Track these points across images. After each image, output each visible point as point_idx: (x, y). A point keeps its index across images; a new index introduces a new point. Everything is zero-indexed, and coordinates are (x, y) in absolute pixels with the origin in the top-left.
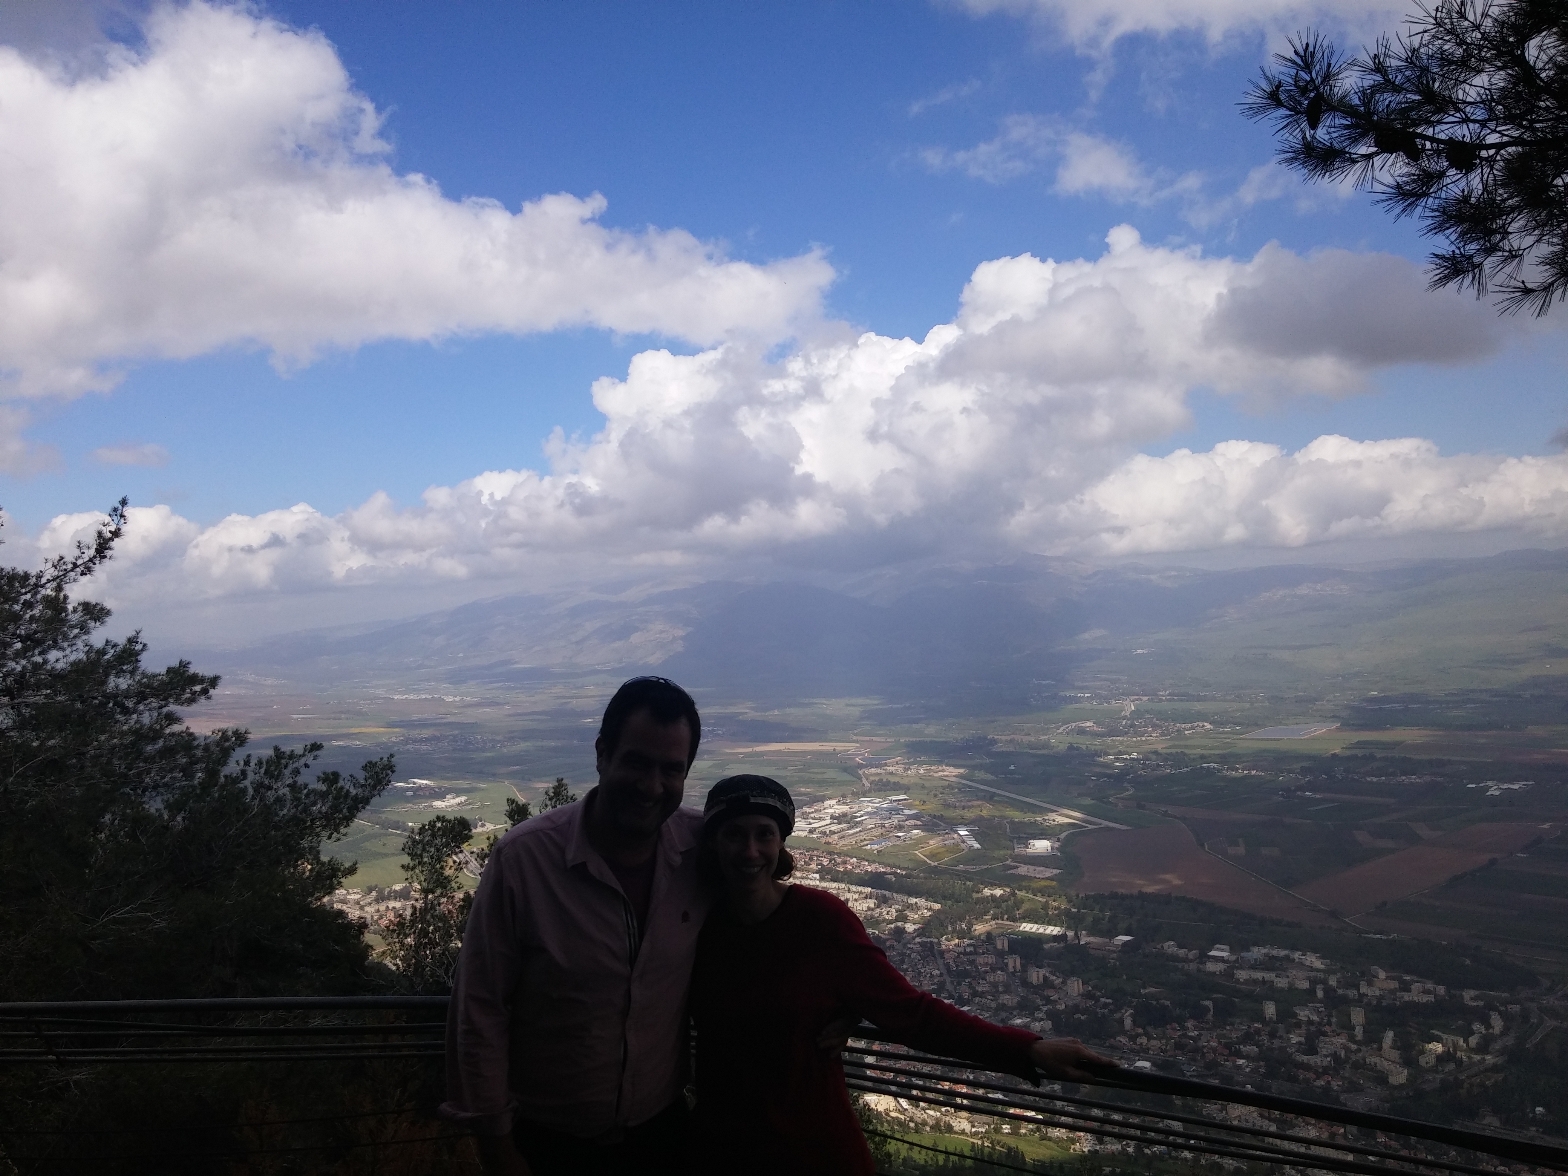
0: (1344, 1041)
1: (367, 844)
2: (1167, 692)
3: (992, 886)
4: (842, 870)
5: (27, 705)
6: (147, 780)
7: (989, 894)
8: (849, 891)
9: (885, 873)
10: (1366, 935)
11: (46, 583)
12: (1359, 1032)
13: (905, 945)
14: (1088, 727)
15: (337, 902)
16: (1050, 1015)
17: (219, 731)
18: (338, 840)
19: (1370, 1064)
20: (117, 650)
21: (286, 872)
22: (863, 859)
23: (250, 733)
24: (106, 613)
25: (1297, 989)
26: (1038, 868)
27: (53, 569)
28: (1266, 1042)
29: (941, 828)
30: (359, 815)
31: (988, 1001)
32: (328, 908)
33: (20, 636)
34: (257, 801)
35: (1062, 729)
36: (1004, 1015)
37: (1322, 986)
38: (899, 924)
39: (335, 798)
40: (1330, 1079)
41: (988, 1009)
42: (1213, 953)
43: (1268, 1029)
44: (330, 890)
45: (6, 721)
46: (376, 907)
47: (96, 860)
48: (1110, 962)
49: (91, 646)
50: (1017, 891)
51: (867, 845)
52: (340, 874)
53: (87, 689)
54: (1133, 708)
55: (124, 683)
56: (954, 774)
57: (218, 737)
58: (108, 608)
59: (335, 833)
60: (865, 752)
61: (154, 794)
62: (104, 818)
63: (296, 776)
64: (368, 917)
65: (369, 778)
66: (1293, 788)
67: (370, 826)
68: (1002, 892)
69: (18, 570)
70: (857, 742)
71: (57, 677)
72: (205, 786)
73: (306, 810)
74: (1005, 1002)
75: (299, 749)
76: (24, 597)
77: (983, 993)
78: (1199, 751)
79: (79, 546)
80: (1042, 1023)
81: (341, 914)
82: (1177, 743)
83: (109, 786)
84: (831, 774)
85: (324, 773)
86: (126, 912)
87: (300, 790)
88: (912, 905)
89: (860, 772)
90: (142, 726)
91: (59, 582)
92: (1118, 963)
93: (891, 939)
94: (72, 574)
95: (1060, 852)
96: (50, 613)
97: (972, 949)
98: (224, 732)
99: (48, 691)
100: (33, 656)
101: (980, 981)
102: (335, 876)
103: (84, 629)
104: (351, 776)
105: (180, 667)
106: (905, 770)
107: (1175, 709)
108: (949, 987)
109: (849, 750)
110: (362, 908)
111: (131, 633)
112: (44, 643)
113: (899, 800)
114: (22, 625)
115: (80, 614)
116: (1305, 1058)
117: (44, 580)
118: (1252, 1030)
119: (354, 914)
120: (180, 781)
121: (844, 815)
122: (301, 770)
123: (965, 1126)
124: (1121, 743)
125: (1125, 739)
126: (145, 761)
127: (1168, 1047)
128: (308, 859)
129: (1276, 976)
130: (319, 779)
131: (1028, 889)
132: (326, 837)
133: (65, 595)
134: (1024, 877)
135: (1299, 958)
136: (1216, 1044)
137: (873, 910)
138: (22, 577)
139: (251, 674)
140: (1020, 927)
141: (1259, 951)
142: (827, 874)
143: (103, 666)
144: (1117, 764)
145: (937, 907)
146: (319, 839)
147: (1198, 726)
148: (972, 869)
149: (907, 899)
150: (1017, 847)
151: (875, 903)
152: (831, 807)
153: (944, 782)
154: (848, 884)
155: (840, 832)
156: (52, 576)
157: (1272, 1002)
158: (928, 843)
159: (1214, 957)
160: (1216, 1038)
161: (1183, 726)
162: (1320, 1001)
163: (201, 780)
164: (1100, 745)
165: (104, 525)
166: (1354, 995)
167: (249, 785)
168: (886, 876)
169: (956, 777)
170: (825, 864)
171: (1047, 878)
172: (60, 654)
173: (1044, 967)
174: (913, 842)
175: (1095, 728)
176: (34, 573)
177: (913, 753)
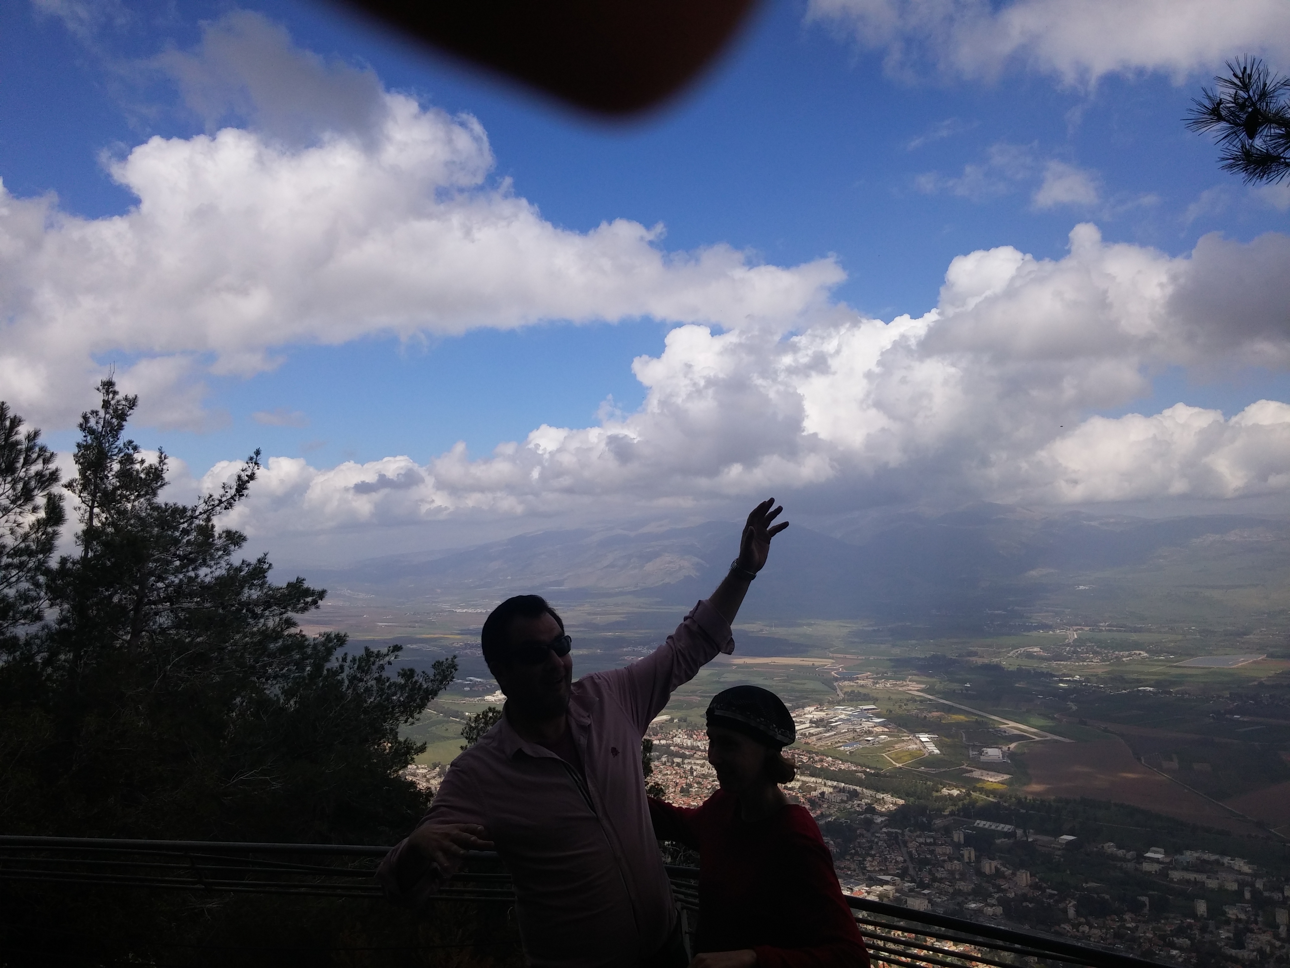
0: (1269, 938)
1: (434, 728)
2: (1106, 624)
3: (950, 785)
4: (819, 767)
6: (269, 671)
7: (947, 794)
8: (825, 785)
9: (856, 771)
11: (199, 515)
12: (1283, 931)
13: (873, 834)
14: (1035, 652)
15: (409, 774)
16: (1002, 902)
17: (324, 634)
18: (413, 723)
20: (250, 568)
21: (371, 749)
22: (837, 758)
23: (348, 637)
24: (243, 539)
25: (1227, 890)
26: (990, 773)
27: (205, 504)
28: (1197, 936)
29: (905, 734)
30: (429, 704)
31: (946, 886)
32: (403, 779)
33: (179, 556)
34: (350, 691)
35: (1012, 653)
36: (960, 899)
37: (1249, 888)
38: (868, 816)
39: (411, 690)
41: (946, 893)
42: (1149, 855)
43: (1199, 924)
44: (405, 765)
45: (167, 622)
47: (229, 734)
48: (1055, 858)
49: (231, 565)
50: (972, 793)
51: (841, 746)
52: (413, 751)
53: (226, 598)
54: (1076, 637)
55: (255, 594)
56: (916, 689)
57: (324, 639)
58: (244, 535)
59: (411, 718)
60: (840, 667)
61: (274, 682)
62: (235, 700)
63: (381, 671)
64: (433, 789)
65: (437, 674)
66: (1223, 712)
67: (437, 714)
68: (958, 792)
69: (178, 505)
70: (832, 658)
71: (205, 588)
72: (313, 677)
73: (388, 699)
74: (962, 889)
75: (384, 650)
76: (182, 526)
77: (941, 879)
78: (1135, 676)
79: (223, 487)
80: (994, 908)
81: (413, 784)
82: (1116, 668)
83: (241, 675)
84: (811, 685)
86: (251, 776)
87: (384, 684)
88: (879, 799)
89: (835, 684)
90: (267, 628)
91: (209, 514)
92: (1062, 860)
93: (861, 828)
94: (218, 508)
95: (1011, 761)
96: (201, 538)
97: (932, 840)
98: (328, 635)
99: (199, 599)
100: (188, 571)
101: (939, 869)
102: (408, 753)
103: (227, 552)
104: (423, 672)
105: (296, 583)
107: (1114, 639)
108: (911, 872)
109: (826, 665)
110: (428, 781)
111: (260, 555)
112: (196, 562)
113: (869, 709)
114: (180, 547)
115: (223, 539)
116: (1233, 952)
117: (197, 513)
118: (1185, 925)
119: (422, 785)
120: (294, 673)
121: (822, 720)
122: (385, 667)
124: (1065, 666)
125: (1069, 663)
126: (269, 656)
127: (1108, 936)
128: (388, 739)
129: (1207, 878)
130: (399, 674)
131: (981, 790)
132: (404, 721)
133: (212, 525)
134: (979, 780)
135: (1228, 863)
136: (1152, 936)
137: (846, 802)
138: (181, 511)
139: (347, 590)
140: (974, 823)
141: (1191, 855)
142: (807, 770)
143: (239, 580)
144: (1061, 685)
145: (901, 802)
146: (398, 722)
147: (1135, 654)
148: (932, 771)
149: (875, 794)
150: (972, 753)
151: (847, 797)
152: (810, 713)
153: (908, 695)
154: (824, 779)
155: (818, 734)
156: (203, 510)
157: (1203, 901)
158: (894, 747)
159: (1149, 858)
160: (1151, 930)
161: (1121, 653)
162: (1247, 902)
163: (309, 672)
164: (1046, 668)
165: (243, 470)
166: (1279, 898)
167: (345, 677)
168: (857, 774)
169: (918, 691)
170: (805, 761)
171: (999, 782)
172: (208, 570)
173: (996, 859)
174: (880, 745)
175: (1042, 653)
176: (190, 507)
177: (880, 669)
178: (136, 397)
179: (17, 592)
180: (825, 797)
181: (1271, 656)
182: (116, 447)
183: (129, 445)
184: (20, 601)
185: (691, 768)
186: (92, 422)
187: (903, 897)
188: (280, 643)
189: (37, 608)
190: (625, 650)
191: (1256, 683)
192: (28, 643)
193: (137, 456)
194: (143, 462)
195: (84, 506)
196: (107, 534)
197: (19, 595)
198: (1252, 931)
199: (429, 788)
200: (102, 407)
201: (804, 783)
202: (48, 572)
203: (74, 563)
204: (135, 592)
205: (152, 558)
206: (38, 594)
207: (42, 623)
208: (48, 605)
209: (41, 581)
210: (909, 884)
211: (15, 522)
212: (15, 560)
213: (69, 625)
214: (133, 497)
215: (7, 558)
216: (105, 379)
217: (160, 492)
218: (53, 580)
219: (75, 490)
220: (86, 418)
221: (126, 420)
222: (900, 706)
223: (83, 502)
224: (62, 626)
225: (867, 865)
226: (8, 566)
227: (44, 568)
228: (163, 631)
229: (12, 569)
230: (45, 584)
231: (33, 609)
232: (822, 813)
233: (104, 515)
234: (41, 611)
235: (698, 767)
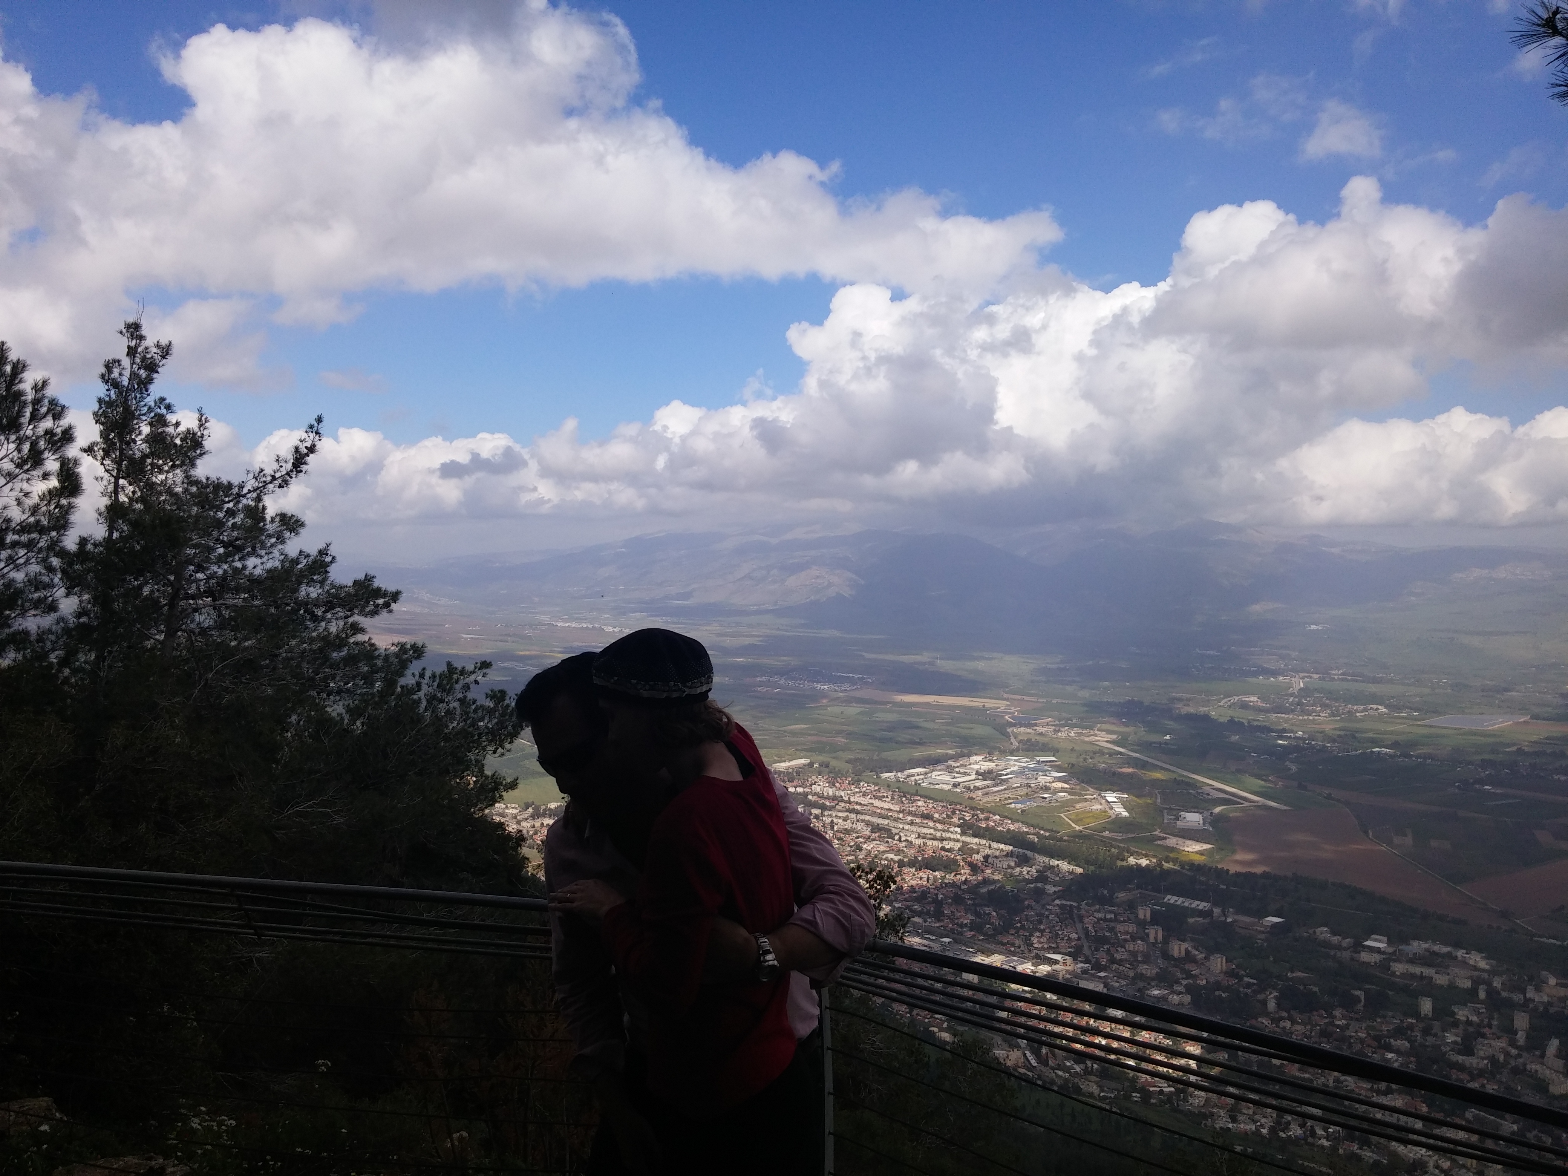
0: (1503, 1045)
2: (1341, 671)
3: (1138, 854)
4: (984, 826)
5: (227, 607)
6: (332, 685)
7: (1134, 863)
9: (1028, 833)
10: (1539, 939)
11: (247, 493)
12: (1521, 1037)
13: (1043, 906)
14: (1251, 702)
15: (497, 814)
16: (1189, 990)
17: (398, 644)
18: (503, 755)
19: (1530, 1072)
20: (309, 560)
21: (453, 783)
22: (1006, 817)
23: (427, 648)
24: (300, 525)
25: (1457, 987)
26: (1188, 841)
27: (254, 480)
28: (1418, 1038)
29: (1088, 792)
30: (522, 733)
31: (1126, 969)
32: (489, 819)
33: (223, 542)
34: (429, 713)
35: (1223, 701)
36: (1141, 984)
37: (1485, 987)
38: (1039, 885)
39: (502, 715)
40: (1485, 1082)
41: (1126, 977)
42: (1369, 943)
43: (1421, 1025)
44: (492, 802)
45: (208, 621)
46: (532, 823)
47: (282, 757)
48: (1257, 942)
49: (286, 555)
50: (1163, 863)
51: (1011, 803)
52: (502, 788)
53: (281, 595)
54: (1302, 685)
55: (314, 592)
56: (1106, 739)
57: (397, 649)
58: (303, 520)
59: (500, 749)
60: (1016, 711)
61: (338, 698)
62: (290, 718)
63: (466, 692)
64: (524, 832)
66: (1471, 781)
68: (1148, 862)
69: (222, 479)
70: (1007, 699)
71: (255, 581)
72: (384, 694)
73: (474, 724)
74: (1144, 972)
75: (470, 667)
76: (227, 506)
77: (1121, 960)
78: (1371, 735)
79: (277, 460)
80: (1180, 996)
81: (501, 825)
82: (1346, 725)
83: (297, 688)
84: (981, 730)
85: (492, 691)
86: (308, 807)
87: (469, 707)
88: (1054, 866)
89: (1009, 730)
90: (329, 634)
91: (259, 493)
92: (1265, 944)
93: (1030, 899)
94: (271, 486)
95: (1213, 827)
96: (250, 521)
97: (1112, 916)
98: (403, 645)
99: (246, 595)
100: (233, 561)
101: (1119, 949)
103: (281, 540)
105: (365, 580)
106: (1055, 731)
107: (1348, 690)
108: (1086, 951)
109: (999, 708)
110: (519, 823)
111: (322, 546)
112: (244, 550)
113: (1047, 762)
114: (224, 531)
115: (277, 524)
116: (1460, 1058)
117: (245, 491)
118: (1405, 1025)
119: (512, 827)
120: (361, 688)
121: (990, 772)
122: (471, 686)
123: (1094, 1089)
124: (1287, 720)
125: (1291, 716)
126: (331, 667)
127: (1313, 1034)
128: (473, 772)
129: (1436, 973)
130: (487, 696)
131: (1175, 861)
132: (491, 752)
133: (263, 506)
134: (1172, 849)
135: (1462, 957)
136: (1364, 1036)
137: (1013, 868)
138: (226, 487)
139: (426, 593)
140: (1164, 898)
141: (1419, 946)
142: (969, 828)
143: (296, 575)
144: (1280, 742)
145: (1079, 870)
146: (485, 753)
147: (1371, 708)
148: (1118, 836)
149: (1049, 860)
150: (1167, 818)
151: (1015, 862)
152: (976, 763)
153: (1094, 746)
154: (989, 840)
155: (984, 788)
156: (253, 487)
157: (1429, 999)
158: (1074, 807)
159: (1369, 947)
160: (1365, 1029)
161: (1355, 707)
162: (1482, 1002)
163: (380, 689)
164: (1263, 721)
165: (301, 441)
166: (1520, 999)
167: (423, 697)
168: (1028, 836)
169: (1107, 742)
170: (967, 819)
171: (1196, 853)
172: (257, 561)
173: (1187, 941)
174: (1058, 804)
175: (1259, 704)
176: (236, 483)
177: (1064, 715)
178: (170, 343)
179: (26, 576)
180: (989, 862)
181: (1536, 717)
182: (145, 405)
183: (161, 403)
184: (30, 588)
185: (832, 821)
186: (115, 374)
187: (1074, 980)
188: (344, 652)
189: (50, 596)
190: (758, 679)
191: (1515, 749)
192: (41, 638)
193: (172, 418)
194: (177, 424)
195: (106, 476)
196: (134, 510)
197: (29, 581)
198: (1483, 1036)
199: (521, 831)
200: (127, 355)
201: (965, 844)
202: (63, 553)
203: (95, 545)
204: (171, 584)
205: (190, 543)
206: (52, 580)
207: (58, 614)
208: (65, 595)
209: (54, 564)
210: (1083, 965)
211: (21, 490)
212: (22, 538)
213: (90, 618)
214: (166, 468)
215: (13, 534)
216: (131, 320)
217: (199, 462)
218: (70, 564)
219: (96, 456)
220: (109, 367)
221: (157, 372)
222: (1085, 760)
223: (107, 471)
224: (82, 620)
225: (1034, 942)
226: (15, 544)
227: (58, 548)
228: (204, 632)
229: (20, 548)
230: (60, 567)
231: (46, 598)
232: (984, 879)
233: (131, 488)
234: (56, 601)
235: (841, 821)
